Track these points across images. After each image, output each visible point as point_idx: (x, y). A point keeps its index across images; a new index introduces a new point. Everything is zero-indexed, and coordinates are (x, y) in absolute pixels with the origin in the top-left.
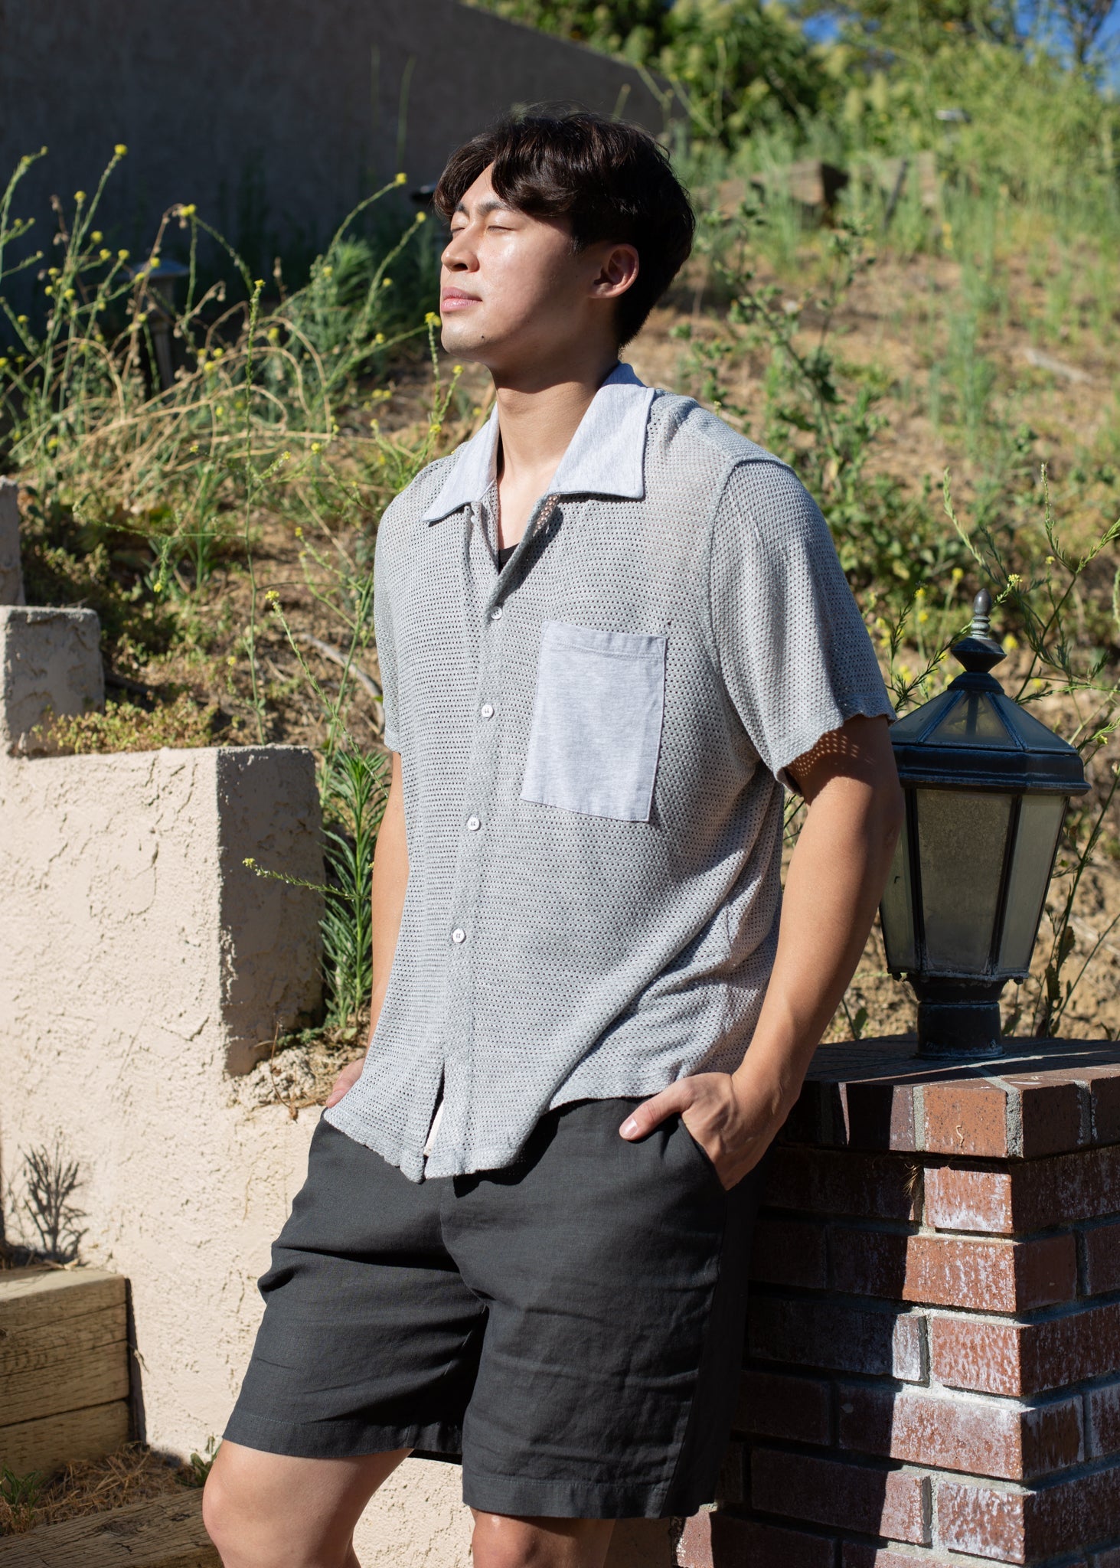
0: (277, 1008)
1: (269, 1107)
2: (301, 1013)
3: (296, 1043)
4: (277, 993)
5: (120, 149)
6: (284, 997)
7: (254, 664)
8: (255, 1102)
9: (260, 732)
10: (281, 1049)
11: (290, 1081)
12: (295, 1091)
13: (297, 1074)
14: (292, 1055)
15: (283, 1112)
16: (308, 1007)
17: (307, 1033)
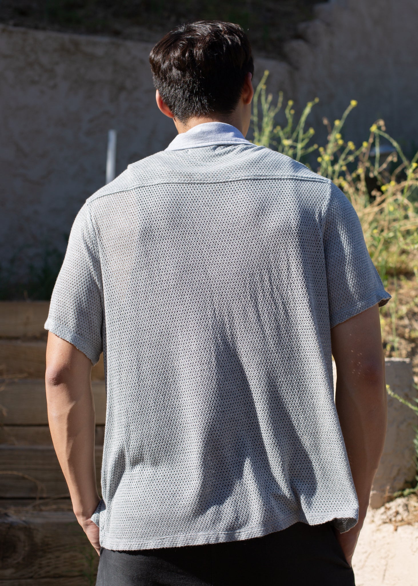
0: (395, 479)
1: (386, 525)
2: (406, 482)
3: (402, 496)
4: (395, 472)
5: (354, 103)
6: (398, 474)
7: (406, 322)
8: (380, 522)
9: (404, 352)
10: (396, 498)
11: (397, 513)
12: (399, 518)
13: (401, 510)
14: (400, 501)
15: (390, 527)
16: (410, 479)
17: (407, 492)
